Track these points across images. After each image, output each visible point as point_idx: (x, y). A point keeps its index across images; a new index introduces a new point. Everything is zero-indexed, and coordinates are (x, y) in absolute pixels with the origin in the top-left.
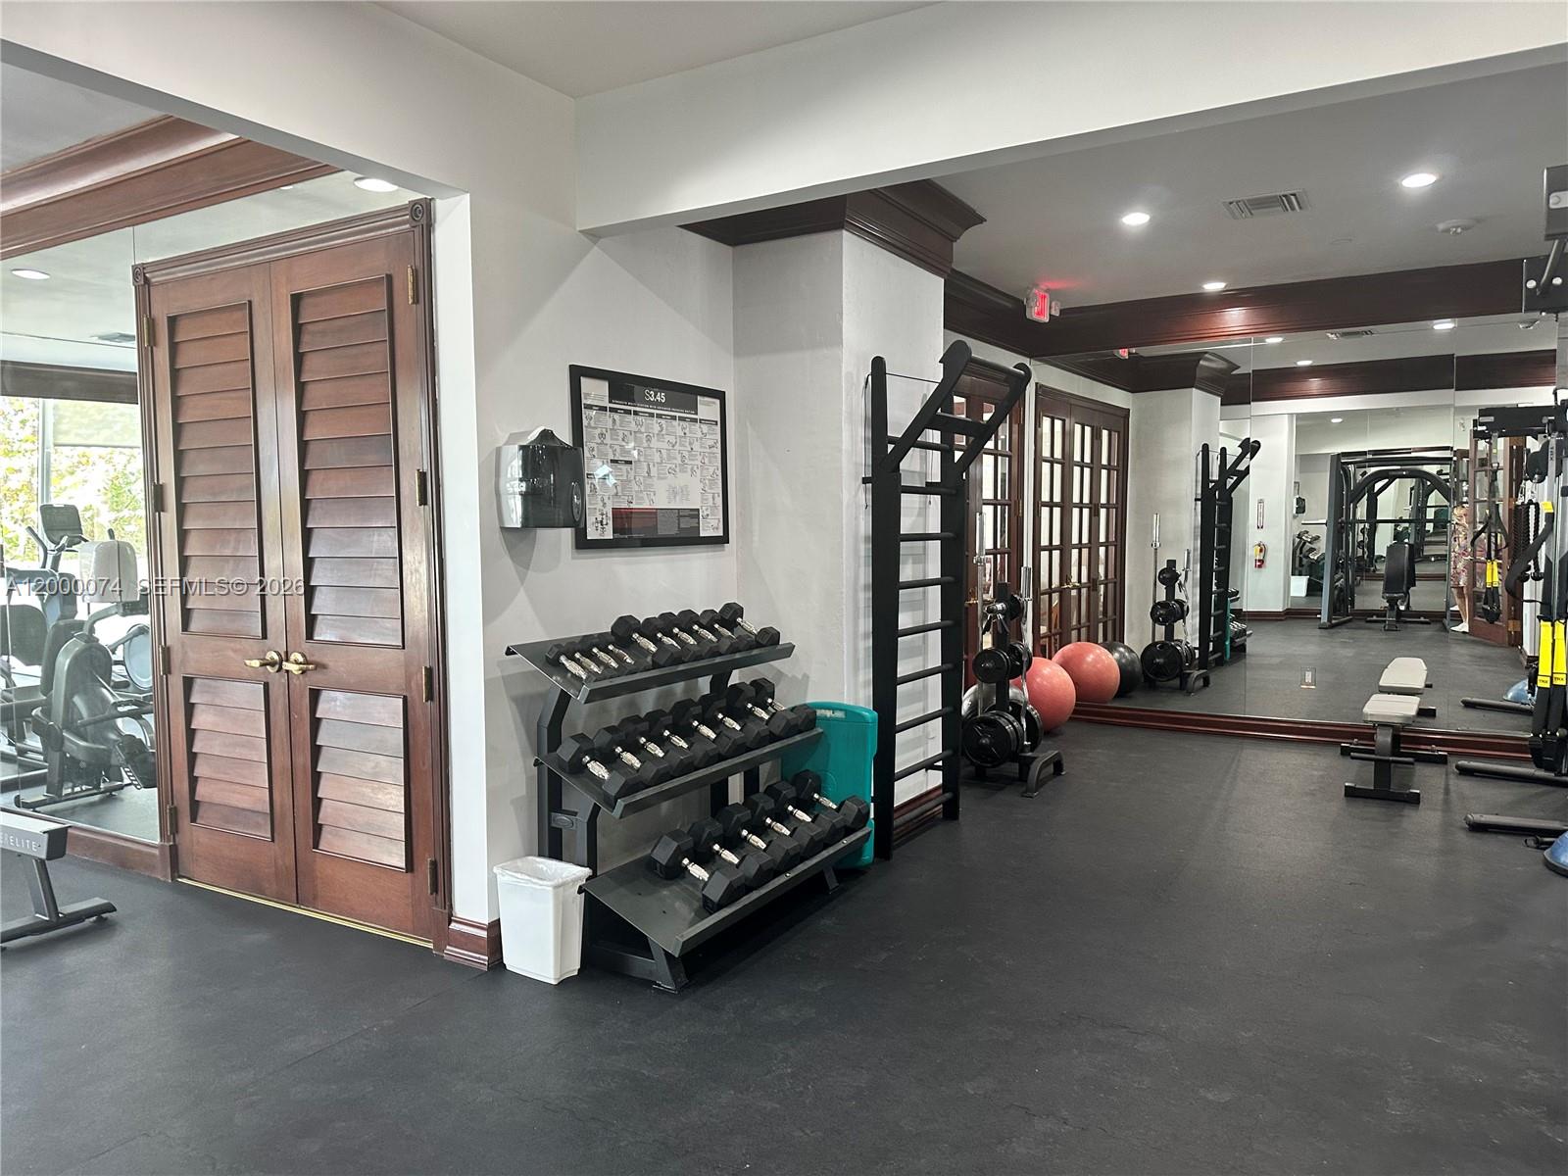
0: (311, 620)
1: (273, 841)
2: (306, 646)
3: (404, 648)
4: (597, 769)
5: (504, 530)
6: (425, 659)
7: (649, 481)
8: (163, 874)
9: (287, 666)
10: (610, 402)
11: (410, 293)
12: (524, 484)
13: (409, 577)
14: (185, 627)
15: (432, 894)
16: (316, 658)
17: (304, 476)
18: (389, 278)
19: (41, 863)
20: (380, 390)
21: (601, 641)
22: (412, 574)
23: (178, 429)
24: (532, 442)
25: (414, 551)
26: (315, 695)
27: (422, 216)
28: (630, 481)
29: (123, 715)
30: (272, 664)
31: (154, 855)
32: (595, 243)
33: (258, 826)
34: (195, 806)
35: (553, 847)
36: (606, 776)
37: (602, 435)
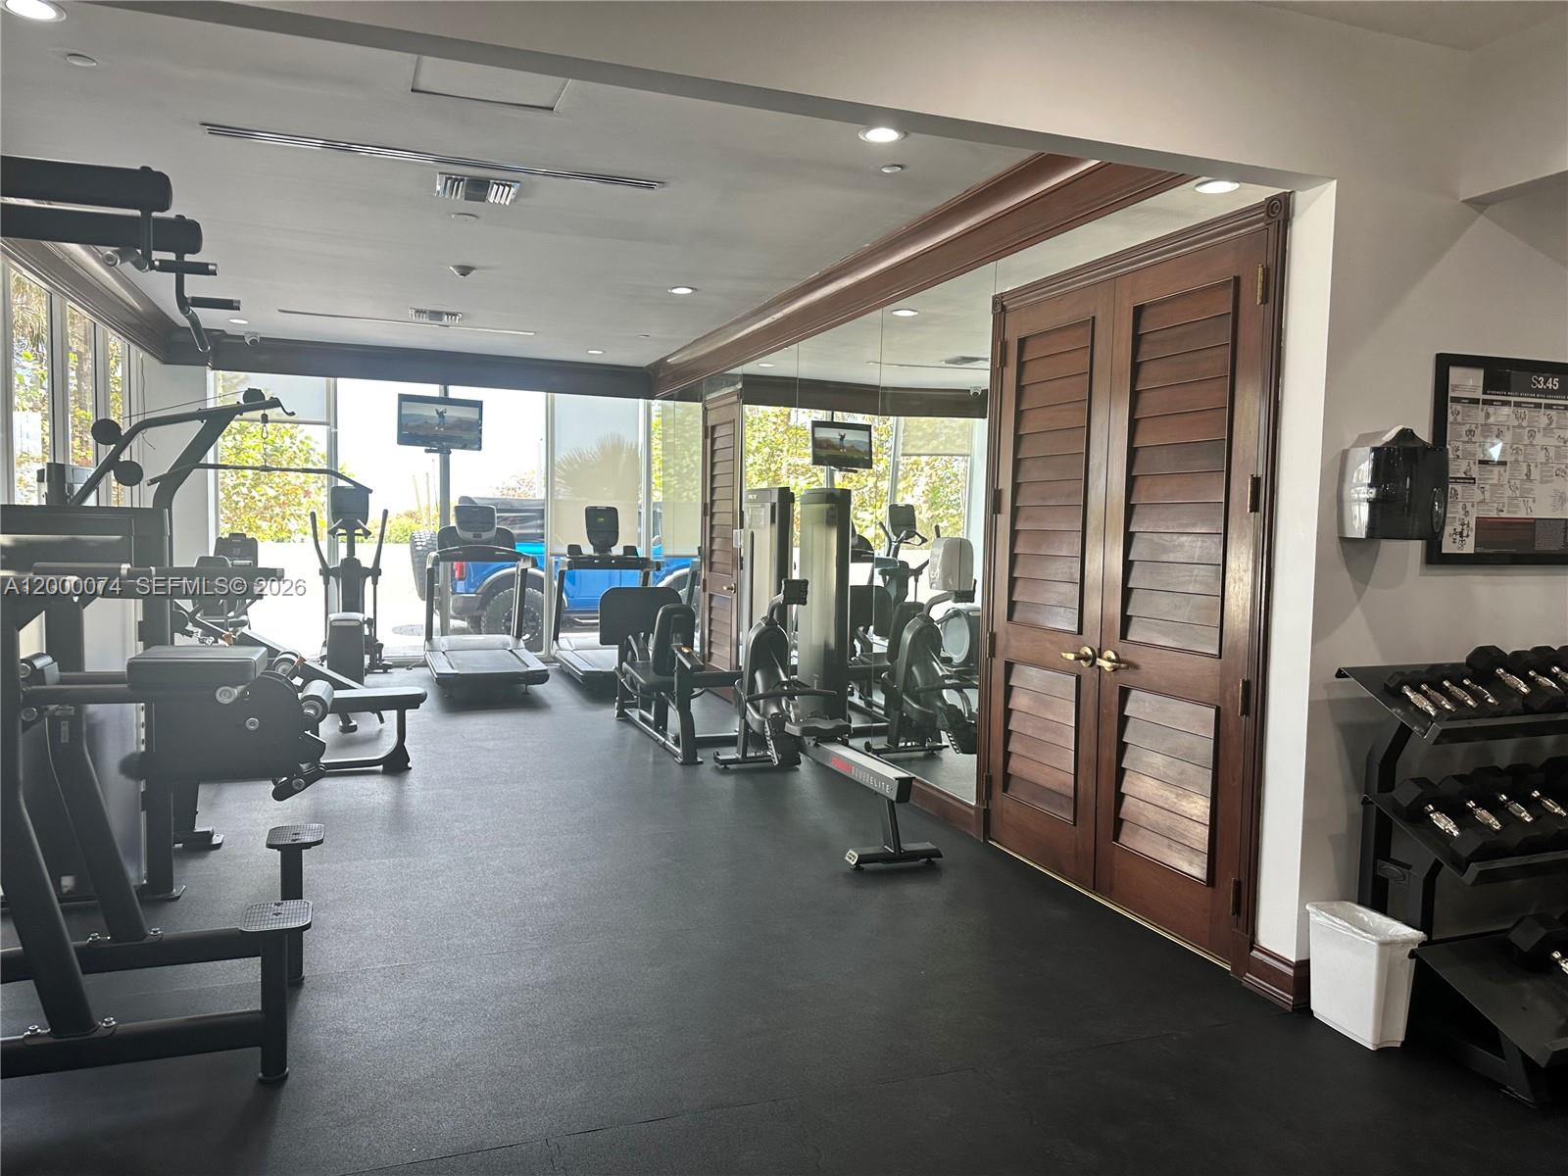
0: (1126, 621)
1: (1075, 825)
2: (1120, 645)
3: (1220, 657)
4: (1444, 823)
5: (1345, 541)
6: (1242, 671)
7: (1528, 485)
8: (976, 833)
9: (1101, 662)
10: (1484, 393)
11: (1259, 293)
12: (1374, 491)
13: (1232, 586)
14: (1010, 618)
15: (1233, 914)
16: (1129, 658)
17: (1131, 481)
18: (1237, 280)
19: (891, 803)
20: (1217, 394)
21: (1454, 673)
22: (1235, 582)
23: (1018, 439)
24: (1387, 443)
25: (1239, 558)
26: (1124, 694)
27: (1278, 214)
28: (1502, 486)
29: (948, 687)
30: (1086, 658)
31: (970, 815)
32: (1481, 212)
33: (1061, 807)
34: (1007, 777)
35: (1376, 896)
36: (1456, 833)
37: (1470, 432)
